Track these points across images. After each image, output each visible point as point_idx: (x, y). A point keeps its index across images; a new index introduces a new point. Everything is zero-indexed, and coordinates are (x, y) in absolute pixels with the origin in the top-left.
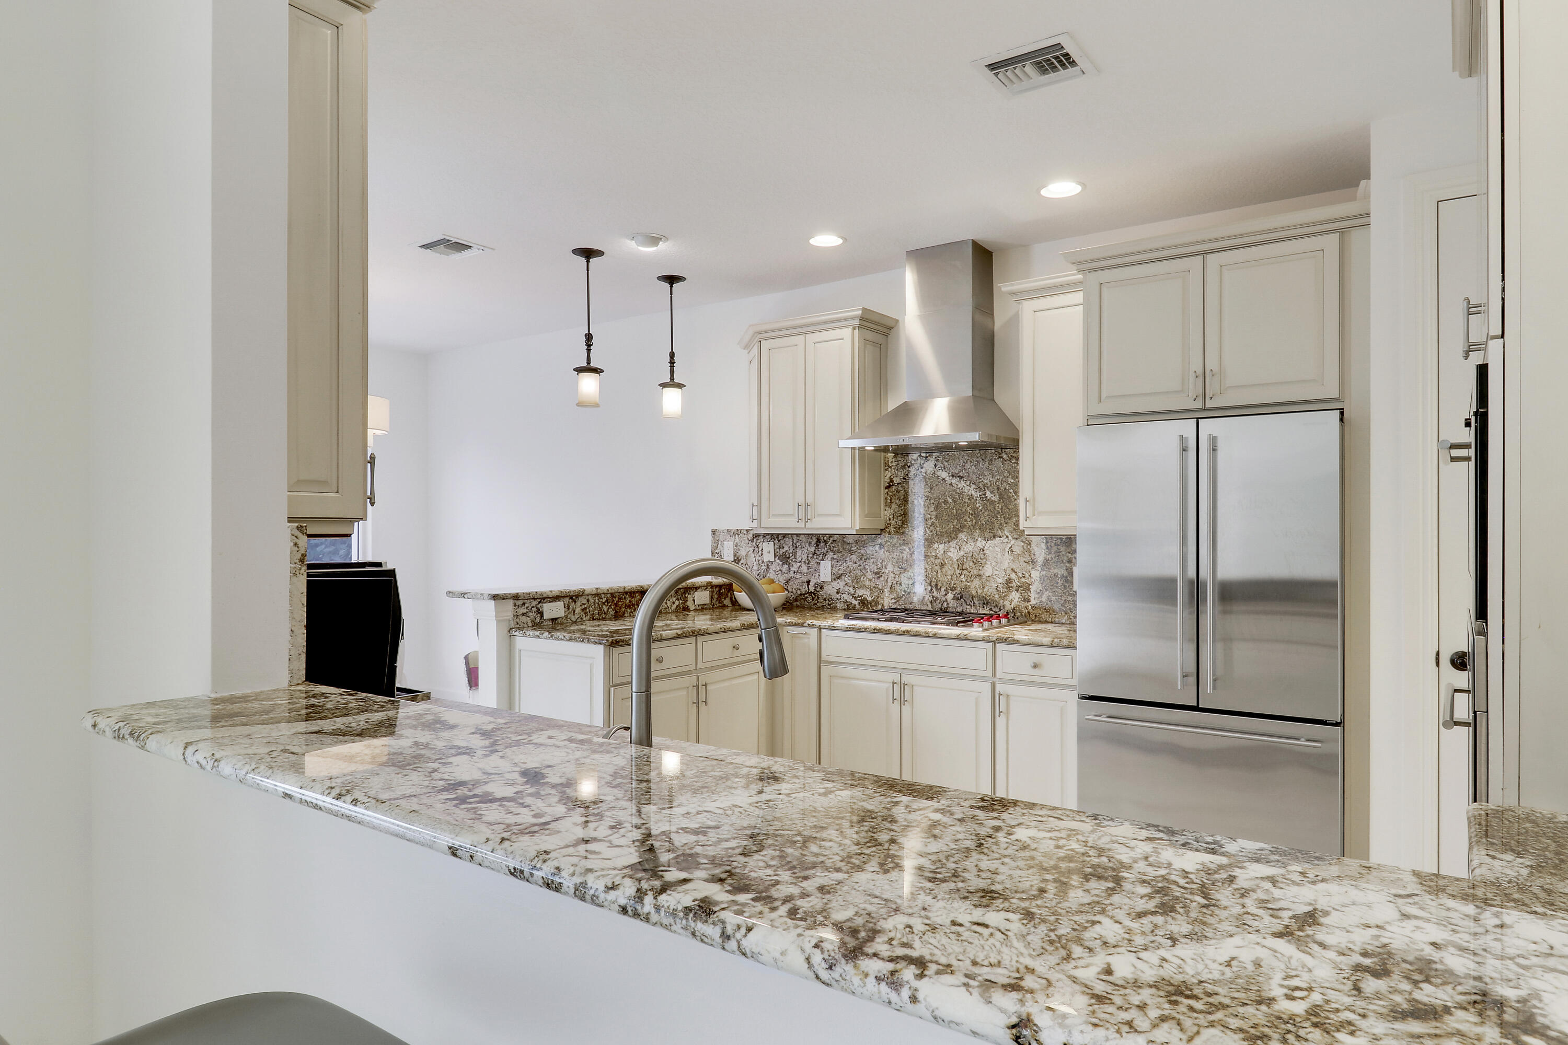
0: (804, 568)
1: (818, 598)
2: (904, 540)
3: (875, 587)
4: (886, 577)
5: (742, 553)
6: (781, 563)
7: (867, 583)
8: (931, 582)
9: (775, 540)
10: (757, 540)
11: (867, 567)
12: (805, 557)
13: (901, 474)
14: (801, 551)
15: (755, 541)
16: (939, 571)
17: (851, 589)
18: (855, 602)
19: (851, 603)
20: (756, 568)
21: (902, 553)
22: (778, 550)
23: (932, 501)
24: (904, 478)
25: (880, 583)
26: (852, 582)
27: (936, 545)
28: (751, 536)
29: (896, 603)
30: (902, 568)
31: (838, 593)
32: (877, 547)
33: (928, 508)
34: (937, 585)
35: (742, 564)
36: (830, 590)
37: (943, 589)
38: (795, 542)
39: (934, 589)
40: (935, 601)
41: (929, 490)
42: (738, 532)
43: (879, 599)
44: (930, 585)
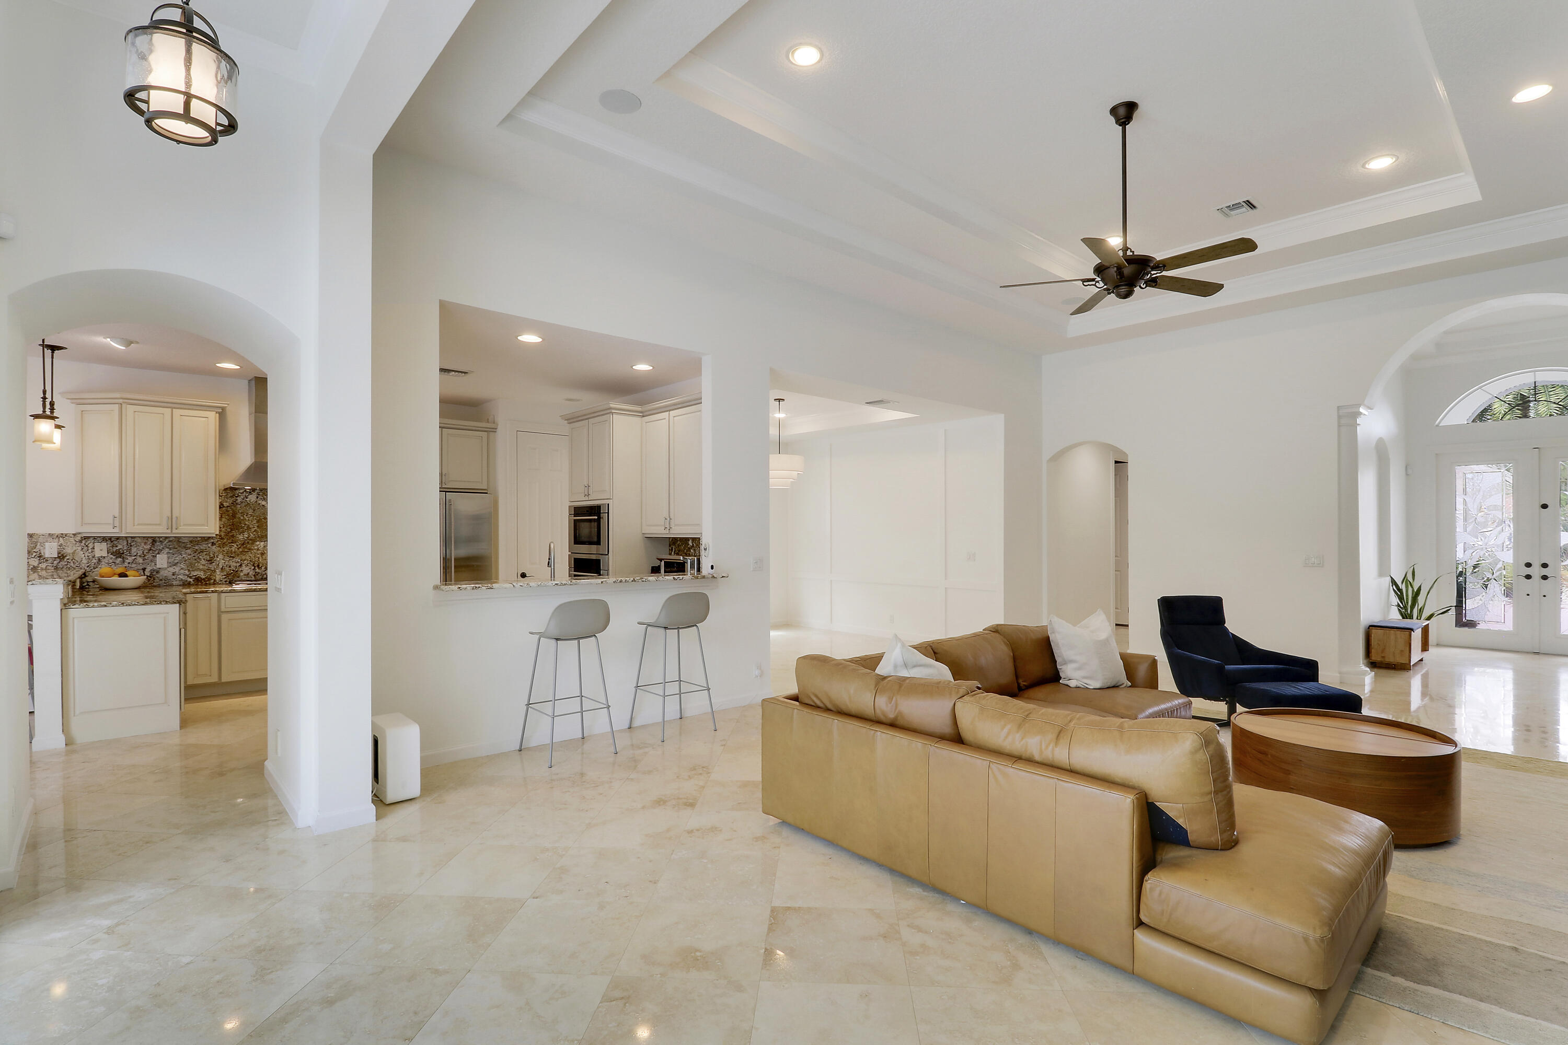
0: (140, 560)
1: (154, 579)
2: (232, 540)
3: (208, 569)
4: (218, 563)
5: (69, 550)
6: (114, 557)
7: (201, 567)
8: (254, 564)
9: (107, 541)
10: (86, 541)
11: (200, 557)
12: (140, 553)
13: (230, 501)
14: (136, 549)
15: (84, 542)
16: (260, 557)
17: (187, 572)
18: (189, 580)
19: (187, 581)
20: (85, 561)
21: (231, 548)
22: (111, 548)
23: (255, 518)
24: (232, 503)
25: (212, 567)
26: (187, 567)
27: (258, 543)
28: (79, 538)
29: (225, 578)
30: (231, 557)
31: (173, 575)
32: (210, 545)
33: (252, 521)
34: (258, 566)
35: (68, 559)
36: (167, 573)
37: (263, 568)
38: (129, 542)
39: (256, 568)
40: (257, 575)
41: (252, 511)
42: (63, 536)
43: (211, 577)
44: (253, 565)
